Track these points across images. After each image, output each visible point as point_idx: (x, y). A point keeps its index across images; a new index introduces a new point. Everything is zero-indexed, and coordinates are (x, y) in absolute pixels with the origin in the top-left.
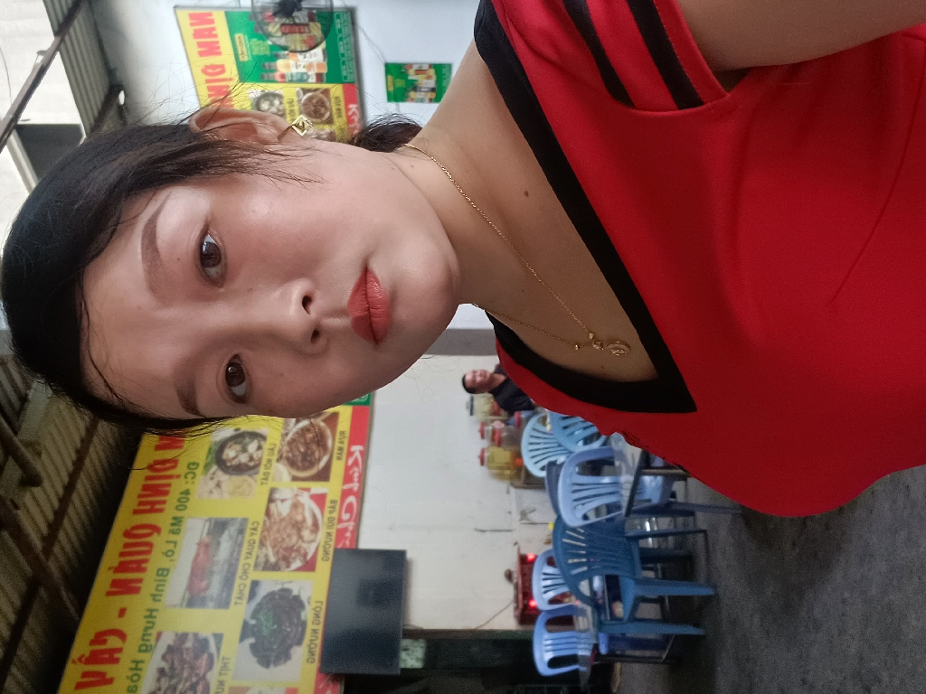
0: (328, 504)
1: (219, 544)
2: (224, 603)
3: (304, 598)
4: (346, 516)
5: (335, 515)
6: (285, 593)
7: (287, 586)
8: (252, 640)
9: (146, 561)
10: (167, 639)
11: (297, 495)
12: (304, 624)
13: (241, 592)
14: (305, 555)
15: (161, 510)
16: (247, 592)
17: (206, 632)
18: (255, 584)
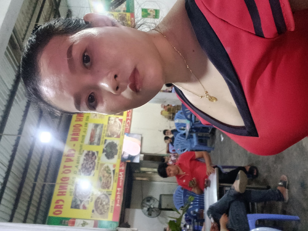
0: (123, 122)
1: (97, 130)
2: (98, 144)
3: (117, 144)
4: (127, 125)
5: (125, 124)
6: (113, 143)
7: (114, 141)
8: (105, 153)
9: (79, 133)
10: (86, 152)
11: (115, 119)
12: (117, 150)
13: (102, 142)
14: (117, 134)
15: (82, 121)
16: (104, 142)
17: (94, 151)
18: (106, 140)
